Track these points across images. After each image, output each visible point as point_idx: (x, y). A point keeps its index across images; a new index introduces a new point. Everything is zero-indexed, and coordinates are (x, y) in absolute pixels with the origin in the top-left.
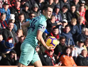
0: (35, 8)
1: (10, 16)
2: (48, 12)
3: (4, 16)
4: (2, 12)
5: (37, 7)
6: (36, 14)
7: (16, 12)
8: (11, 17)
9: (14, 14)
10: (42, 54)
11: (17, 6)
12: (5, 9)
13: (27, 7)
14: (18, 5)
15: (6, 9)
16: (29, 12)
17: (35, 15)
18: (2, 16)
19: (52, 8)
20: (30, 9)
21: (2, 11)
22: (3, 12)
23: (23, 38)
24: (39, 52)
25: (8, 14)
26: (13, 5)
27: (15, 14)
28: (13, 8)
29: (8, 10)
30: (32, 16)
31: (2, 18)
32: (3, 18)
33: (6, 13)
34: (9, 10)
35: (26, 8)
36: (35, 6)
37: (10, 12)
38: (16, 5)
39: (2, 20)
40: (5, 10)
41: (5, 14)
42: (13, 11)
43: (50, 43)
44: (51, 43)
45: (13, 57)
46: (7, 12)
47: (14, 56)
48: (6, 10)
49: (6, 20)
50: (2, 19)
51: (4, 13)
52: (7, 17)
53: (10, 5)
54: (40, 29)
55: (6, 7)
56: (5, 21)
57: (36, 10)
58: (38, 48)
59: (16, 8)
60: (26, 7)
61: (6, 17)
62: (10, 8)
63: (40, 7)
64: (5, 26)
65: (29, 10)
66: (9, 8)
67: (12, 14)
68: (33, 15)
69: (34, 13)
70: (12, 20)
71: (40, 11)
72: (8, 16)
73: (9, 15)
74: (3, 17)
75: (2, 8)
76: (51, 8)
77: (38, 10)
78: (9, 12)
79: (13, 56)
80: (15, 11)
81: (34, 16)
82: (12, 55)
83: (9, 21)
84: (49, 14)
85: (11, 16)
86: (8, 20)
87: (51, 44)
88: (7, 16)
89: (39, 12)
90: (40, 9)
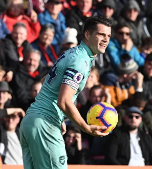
0: (130, 11)
1: (66, 34)
2: (97, 36)
3: (50, 32)
4: (43, 23)
5: (135, 10)
6: (133, 28)
7: (81, 24)
8: (66, 37)
9: (75, 28)
10: (147, 133)
11: (83, 6)
12: (51, 13)
13: (110, 8)
14: (86, 4)
15: (54, 14)
16: (116, 23)
17: (132, 31)
18: (45, 34)
19: (108, 26)
20: (118, 14)
21: (44, 20)
22: (48, 22)
23: (98, 92)
24: (141, 129)
25: (59, 28)
26: (73, 3)
27: (79, 29)
28: (73, 12)
29: (59, 17)
30: (122, 33)
31: (43, 38)
32: (46, 39)
33: (54, 25)
34: (63, 18)
35: (106, 11)
36: (132, 7)
37: (64, 22)
38: (82, 4)
39: (44, 44)
40: (52, 18)
41: (51, 27)
42: (73, 19)
43: (97, 118)
44: (98, 115)
45: (71, 141)
46: (58, 22)
47: (74, 138)
48: (55, 17)
49: (55, 42)
50: (43, 40)
51: (49, 24)
52: (57, 36)
53: (66, 5)
54: (69, 81)
55: (53, 8)
56: (52, 45)
57: (134, 16)
58: (137, 117)
59: (82, 13)
60: (108, 9)
61: (55, 37)
62: (64, 11)
63: (145, 8)
64: (51, 60)
65: (114, 16)
66: (62, 12)
67: (71, 27)
68: (126, 30)
69: (127, 24)
70: (71, 43)
71: (145, 19)
72: (59, 33)
73: (62, 30)
74: (45, 36)
75: (44, 13)
76: (106, 24)
77: (139, 18)
78: (62, 22)
79: (72, 138)
80: (79, 19)
81: (127, 34)
82: (70, 136)
83: (61, 46)
84: (99, 43)
85: (68, 32)
86: (59, 43)
87: (99, 120)
88: (56, 32)
89: (141, 23)
90: (143, 14)
